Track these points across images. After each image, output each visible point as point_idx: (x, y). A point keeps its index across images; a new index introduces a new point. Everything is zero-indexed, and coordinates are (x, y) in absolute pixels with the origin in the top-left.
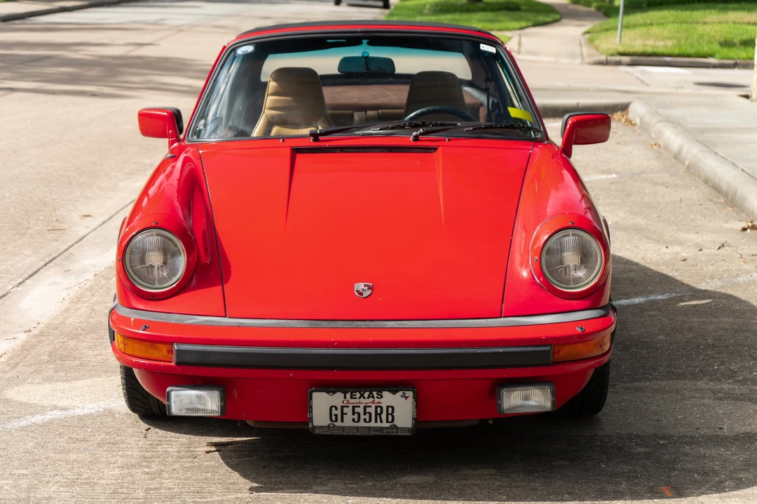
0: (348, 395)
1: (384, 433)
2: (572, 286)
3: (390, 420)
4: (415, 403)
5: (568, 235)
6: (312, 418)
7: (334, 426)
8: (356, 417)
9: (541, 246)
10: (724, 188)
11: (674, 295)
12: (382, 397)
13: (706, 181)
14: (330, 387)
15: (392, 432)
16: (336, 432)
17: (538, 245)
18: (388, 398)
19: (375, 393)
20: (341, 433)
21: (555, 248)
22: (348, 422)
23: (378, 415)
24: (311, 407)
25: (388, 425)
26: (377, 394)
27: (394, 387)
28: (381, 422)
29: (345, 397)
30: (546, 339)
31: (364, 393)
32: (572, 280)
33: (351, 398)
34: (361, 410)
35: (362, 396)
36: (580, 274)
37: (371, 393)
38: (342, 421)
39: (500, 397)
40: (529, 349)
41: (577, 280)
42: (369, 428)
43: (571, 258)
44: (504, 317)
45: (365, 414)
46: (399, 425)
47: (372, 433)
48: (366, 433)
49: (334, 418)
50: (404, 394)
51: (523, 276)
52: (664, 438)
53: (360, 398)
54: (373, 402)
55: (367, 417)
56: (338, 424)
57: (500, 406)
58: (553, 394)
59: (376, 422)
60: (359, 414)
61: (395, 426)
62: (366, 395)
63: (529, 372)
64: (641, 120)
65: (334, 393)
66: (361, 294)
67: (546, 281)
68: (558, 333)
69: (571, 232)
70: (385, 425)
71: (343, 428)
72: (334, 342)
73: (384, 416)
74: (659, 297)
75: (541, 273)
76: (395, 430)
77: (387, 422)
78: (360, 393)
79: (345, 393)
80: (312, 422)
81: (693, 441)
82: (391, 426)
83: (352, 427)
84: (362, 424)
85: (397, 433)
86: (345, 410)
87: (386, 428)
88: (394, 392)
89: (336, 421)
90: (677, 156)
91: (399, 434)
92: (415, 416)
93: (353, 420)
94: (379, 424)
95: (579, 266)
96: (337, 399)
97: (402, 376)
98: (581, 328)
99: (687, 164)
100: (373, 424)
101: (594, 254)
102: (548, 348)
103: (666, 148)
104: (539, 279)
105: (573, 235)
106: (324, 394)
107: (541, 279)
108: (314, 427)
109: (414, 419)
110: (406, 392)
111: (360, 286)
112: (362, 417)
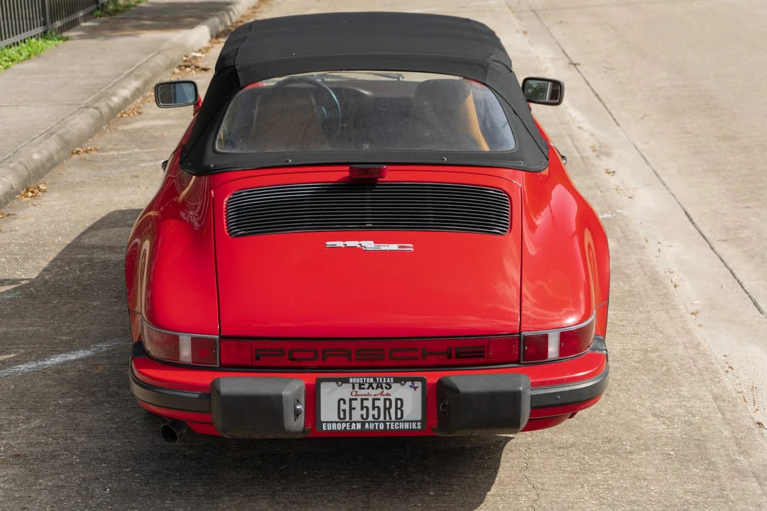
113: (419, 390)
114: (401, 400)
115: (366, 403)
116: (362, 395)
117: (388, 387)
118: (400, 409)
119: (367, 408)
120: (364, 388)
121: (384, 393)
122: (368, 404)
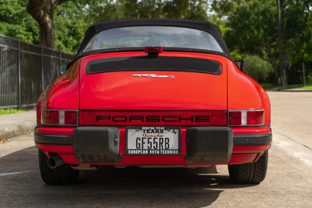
113: (177, 134)
114: (168, 139)
115: (150, 140)
116: (148, 136)
117: (162, 132)
118: (168, 143)
119: (151, 143)
120: (150, 133)
121: (159, 135)
122: (151, 140)
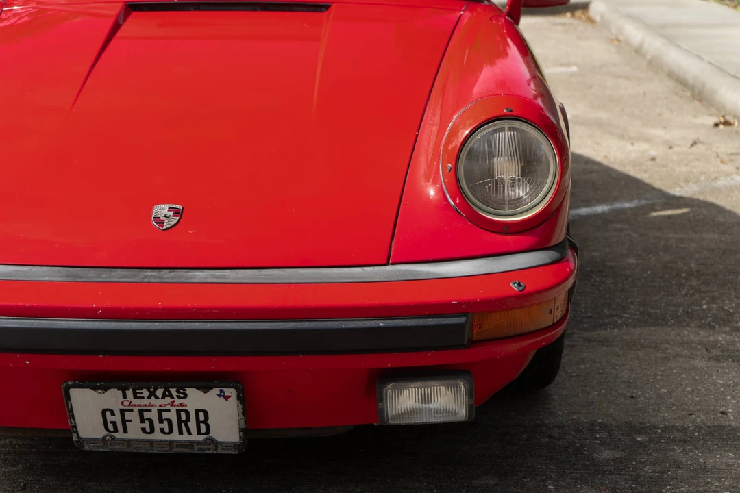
0: (130, 393)
1: (195, 450)
2: (507, 211)
3: (203, 429)
4: (241, 406)
5: (502, 130)
6: (75, 427)
7: (113, 438)
8: (147, 425)
9: (459, 145)
10: (690, 80)
11: (643, 202)
12: (186, 396)
13: (671, 75)
14: (98, 381)
15: (209, 449)
16: (117, 448)
17: (453, 144)
18: (195, 399)
19: (173, 391)
20: (125, 449)
21: (481, 149)
22: (135, 431)
23: (183, 424)
24: (71, 410)
25: (201, 438)
26: (177, 391)
27: (205, 382)
28: (189, 433)
29: (125, 396)
30: (460, 304)
31: (155, 390)
32: (507, 203)
33: (135, 397)
34: (153, 415)
35: (152, 394)
36: (521, 192)
37: (167, 390)
38: (125, 431)
39: (381, 399)
40: (431, 322)
41: (517, 202)
42: (171, 443)
43: (506, 167)
44: (393, 264)
45: (161, 421)
46: (219, 439)
47: (175, 450)
48: (166, 449)
49: (111, 427)
50: (222, 391)
51: (428, 195)
52: (642, 430)
53: (149, 397)
54: (172, 404)
55: (165, 425)
56: (120, 435)
57: (382, 411)
58: (470, 394)
59: (181, 432)
60: (151, 422)
61: (213, 440)
62: (160, 392)
63: (429, 359)
64: (602, 17)
65: (105, 389)
66: (161, 223)
67: (465, 204)
68: (480, 293)
69: (506, 124)
70: (195, 437)
71: (129, 442)
72: (97, 309)
73: (192, 424)
74: (627, 205)
75: (458, 191)
76: (212, 446)
77: (199, 433)
78: (149, 391)
79: (124, 390)
80: (77, 432)
81: (686, 438)
82: (206, 440)
83: (141, 440)
84: (157, 435)
85: (216, 449)
86: (128, 415)
87: (199, 443)
88: (206, 389)
89: (116, 430)
90: (638, 51)
91: (219, 451)
92: (243, 426)
93: (144, 430)
94: (185, 437)
95: (519, 180)
96: (112, 398)
97: (213, 365)
98: (519, 285)
99: (649, 57)
100: (175, 436)
101: (544, 159)
102: (462, 320)
103: (627, 43)
104: (454, 201)
105: (510, 129)
106: (88, 392)
107: (458, 201)
108: (81, 440)
109: (241, 430)
110: (225, 390)
111: (162, 210)
112: (157, 426)
